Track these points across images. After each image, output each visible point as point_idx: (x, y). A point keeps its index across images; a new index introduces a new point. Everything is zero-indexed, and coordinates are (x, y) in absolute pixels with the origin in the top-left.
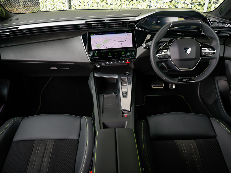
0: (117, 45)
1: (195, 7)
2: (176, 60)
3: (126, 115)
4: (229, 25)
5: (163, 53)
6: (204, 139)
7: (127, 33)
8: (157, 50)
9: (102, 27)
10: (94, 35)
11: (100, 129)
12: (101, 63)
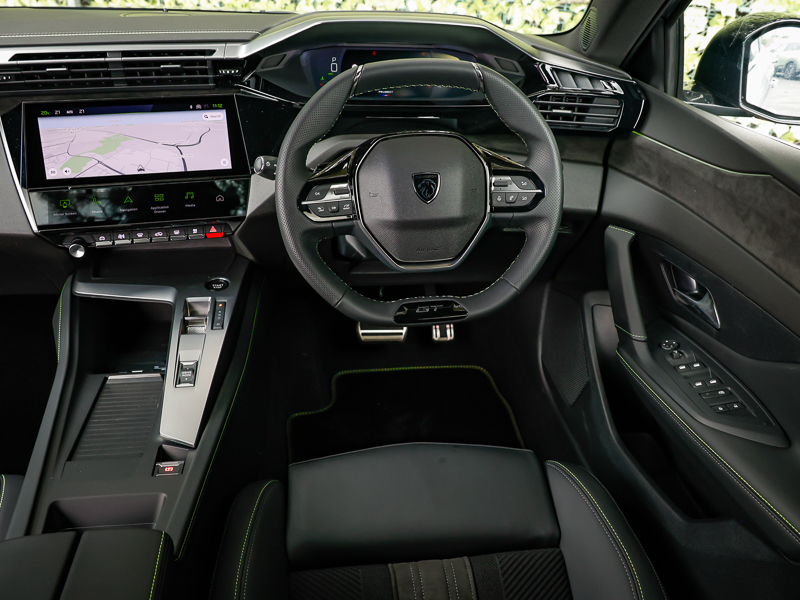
0: (161, 161)
1: (572, 19)
2: (387, 224)
3: (168, 467)
4: (615, 85)
5: (330, 197)
6: (510, 554)
7: (203, 109)
8: (303, 183)
9: (98, 83)
10: (52, 115)
11: (28, 532)
12: (95, 236)
